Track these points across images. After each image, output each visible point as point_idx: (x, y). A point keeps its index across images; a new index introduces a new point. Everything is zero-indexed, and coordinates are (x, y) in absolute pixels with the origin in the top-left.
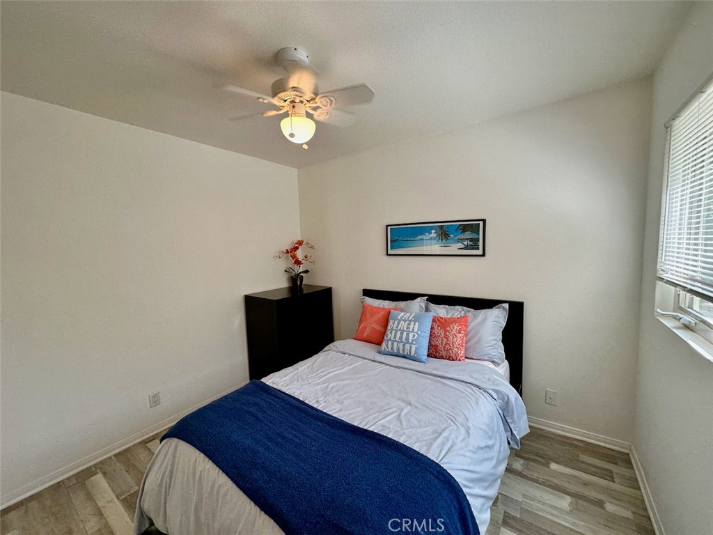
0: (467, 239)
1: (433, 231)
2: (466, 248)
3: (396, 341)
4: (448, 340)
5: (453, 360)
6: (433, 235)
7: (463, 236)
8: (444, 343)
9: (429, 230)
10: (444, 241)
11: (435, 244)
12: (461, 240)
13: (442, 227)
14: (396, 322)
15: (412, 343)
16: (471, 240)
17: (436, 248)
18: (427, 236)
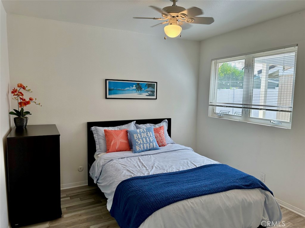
0: (150, 91)
1: (134, 86)
2: (149, 95)
3: (145, 143)
4: (161, 137)
5: (164, 146)
6: (134, 88)
7: (148, 90)
8: (160, 139)
9: (132, 85)
10: (140, 91)
11: (135, 93)
12: (147, 92)
13: (138, 84)
14: (139, 134)
15: (153, 142)
16: (152, 91)
17: (136, 95)
18: (132, 88)
